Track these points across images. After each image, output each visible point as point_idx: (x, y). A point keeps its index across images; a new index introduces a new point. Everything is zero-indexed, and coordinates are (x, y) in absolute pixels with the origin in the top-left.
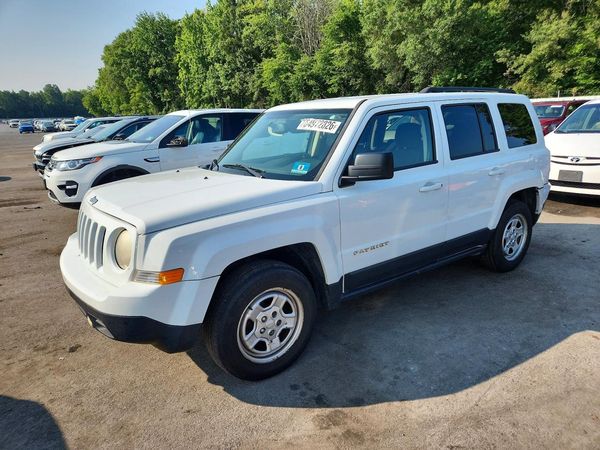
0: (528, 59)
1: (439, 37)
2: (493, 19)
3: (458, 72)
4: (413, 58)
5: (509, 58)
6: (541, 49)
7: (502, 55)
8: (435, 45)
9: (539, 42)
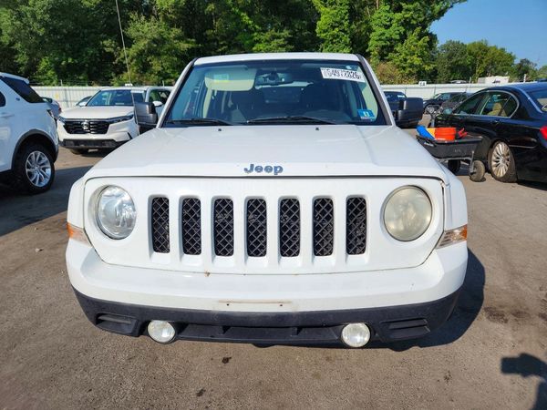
0: (133, 51)
1: (39, 17)
2: (88, 10)
3: (68, 56)
4: (11, 35)
5: (115, 49)
6: (141, 45)
7: (108, 45)
8: (36, 25)
9: (139, 38)
